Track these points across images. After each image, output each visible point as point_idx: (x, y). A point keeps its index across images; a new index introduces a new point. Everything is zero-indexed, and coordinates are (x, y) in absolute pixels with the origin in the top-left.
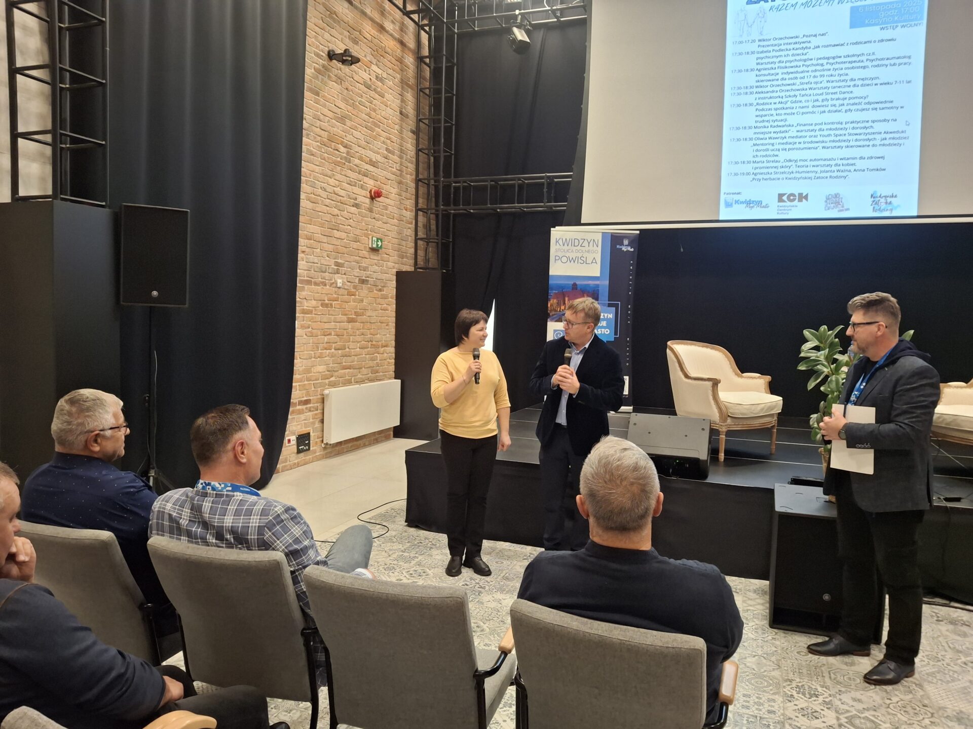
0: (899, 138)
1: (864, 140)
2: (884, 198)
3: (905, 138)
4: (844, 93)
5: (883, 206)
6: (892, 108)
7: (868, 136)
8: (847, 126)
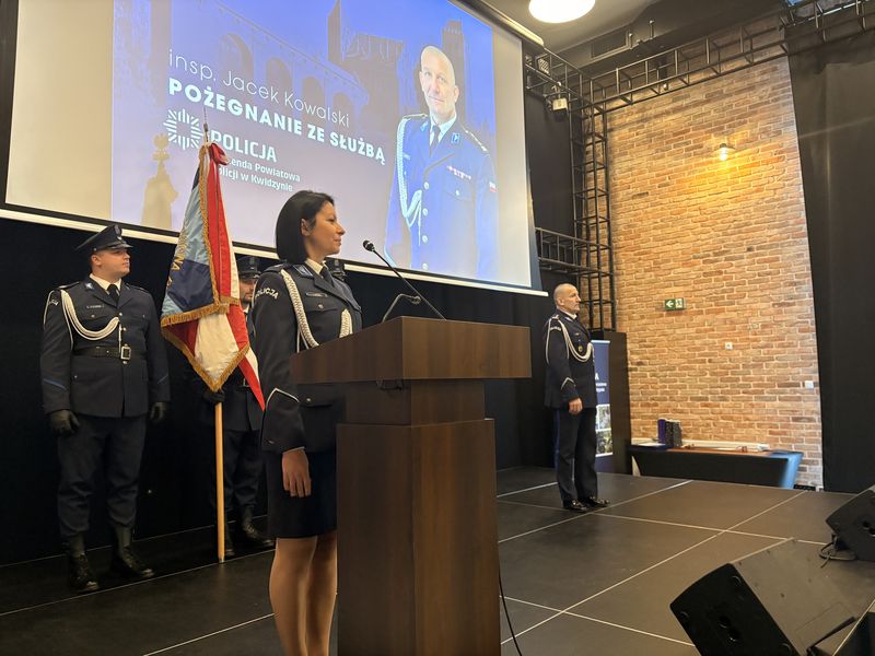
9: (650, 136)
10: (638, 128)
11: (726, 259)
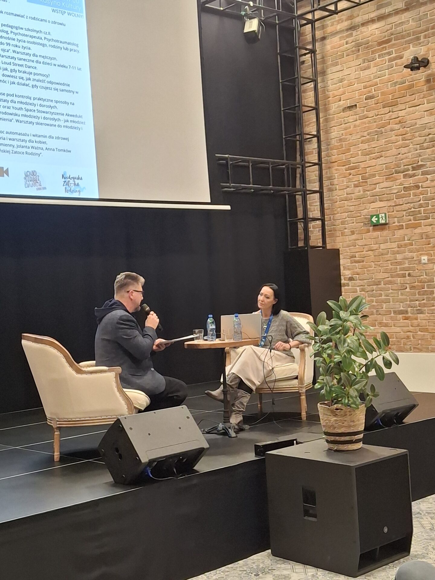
0: (78, 122)
1: (51, 119)
2: (73, 179)
3: (82, 123)
4: (29, 67)
5: (73, 188)
6: (69, 91)
7: (54, 116)
8: (36, 102)
9: (358, 45)
10: (348, 36)
11: (423, 174)
